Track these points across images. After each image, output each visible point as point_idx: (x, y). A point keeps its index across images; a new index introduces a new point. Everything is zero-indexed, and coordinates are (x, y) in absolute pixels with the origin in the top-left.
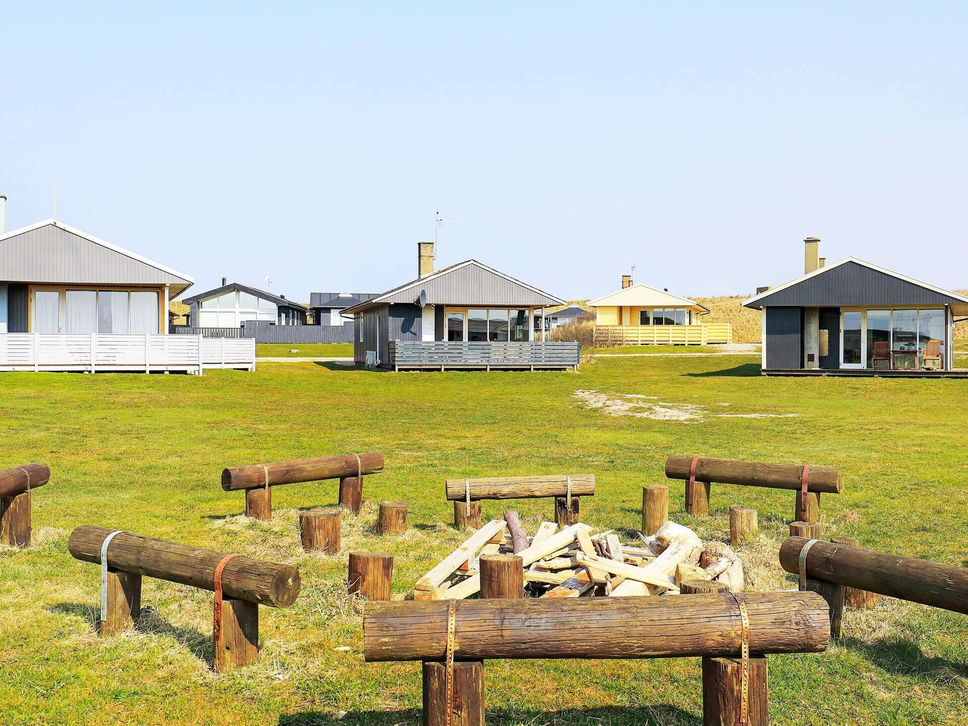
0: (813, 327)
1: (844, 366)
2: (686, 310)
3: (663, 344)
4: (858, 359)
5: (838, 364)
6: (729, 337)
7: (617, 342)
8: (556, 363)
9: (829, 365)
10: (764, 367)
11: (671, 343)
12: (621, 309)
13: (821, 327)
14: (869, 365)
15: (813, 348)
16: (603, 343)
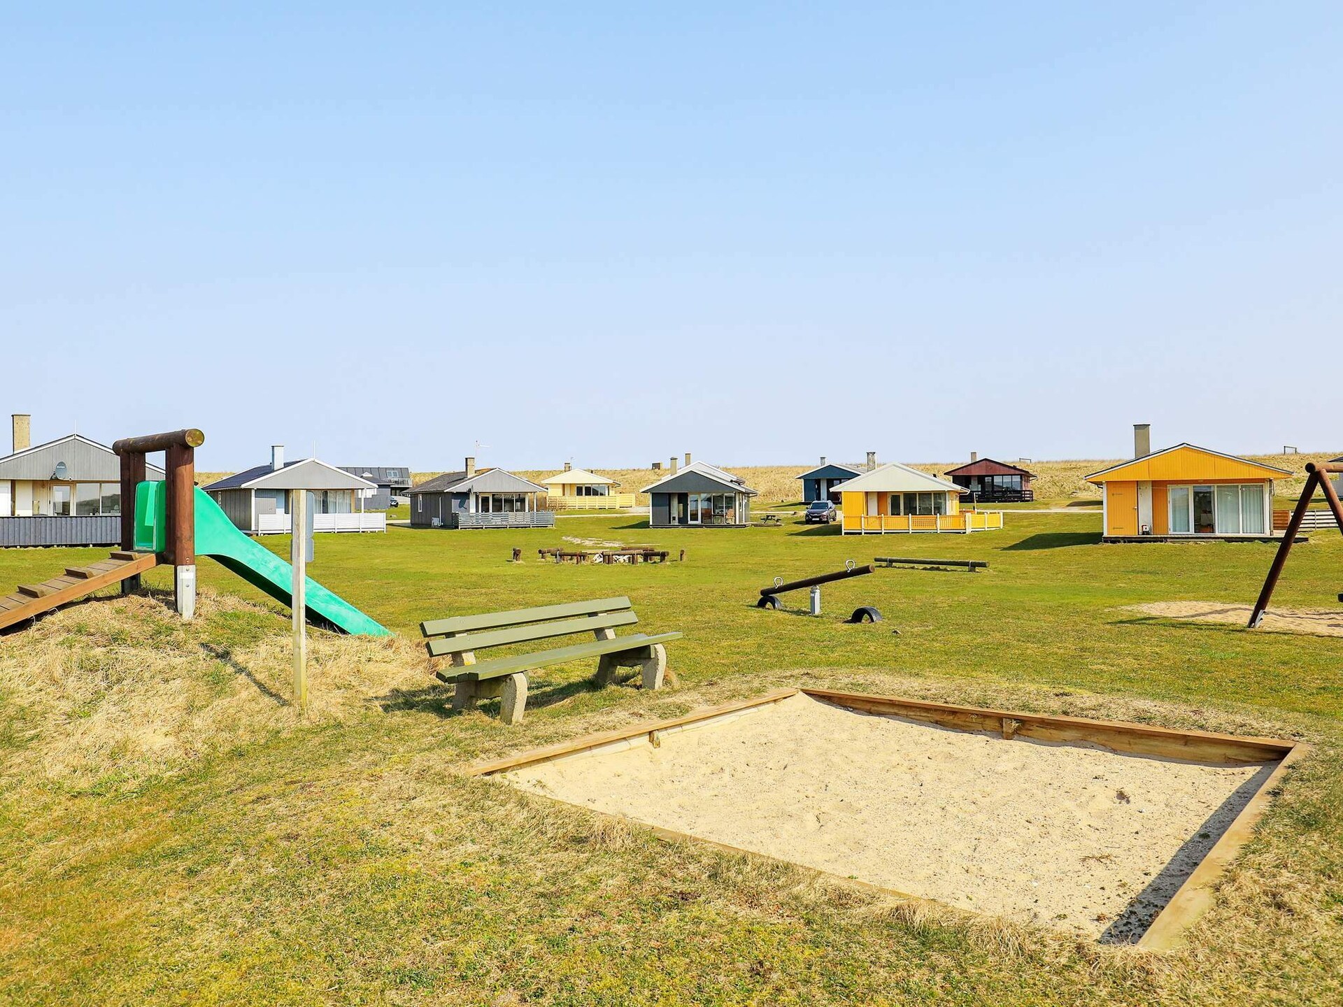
0: (675, 502)
1: (690, 522)
2: (606, 486)
3: (592, 510)
4: (696, 519)
5: (688, 521)
6: (633, 503)
7: (562, 507)
8: (543, 523)
9: (683, 521)
10: (651, 523)
11: (597, 507)
12: (564, 485)
13: (679, 503)
14: (702, 522)
15: (675, 514)
16: (553, 508)
